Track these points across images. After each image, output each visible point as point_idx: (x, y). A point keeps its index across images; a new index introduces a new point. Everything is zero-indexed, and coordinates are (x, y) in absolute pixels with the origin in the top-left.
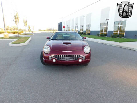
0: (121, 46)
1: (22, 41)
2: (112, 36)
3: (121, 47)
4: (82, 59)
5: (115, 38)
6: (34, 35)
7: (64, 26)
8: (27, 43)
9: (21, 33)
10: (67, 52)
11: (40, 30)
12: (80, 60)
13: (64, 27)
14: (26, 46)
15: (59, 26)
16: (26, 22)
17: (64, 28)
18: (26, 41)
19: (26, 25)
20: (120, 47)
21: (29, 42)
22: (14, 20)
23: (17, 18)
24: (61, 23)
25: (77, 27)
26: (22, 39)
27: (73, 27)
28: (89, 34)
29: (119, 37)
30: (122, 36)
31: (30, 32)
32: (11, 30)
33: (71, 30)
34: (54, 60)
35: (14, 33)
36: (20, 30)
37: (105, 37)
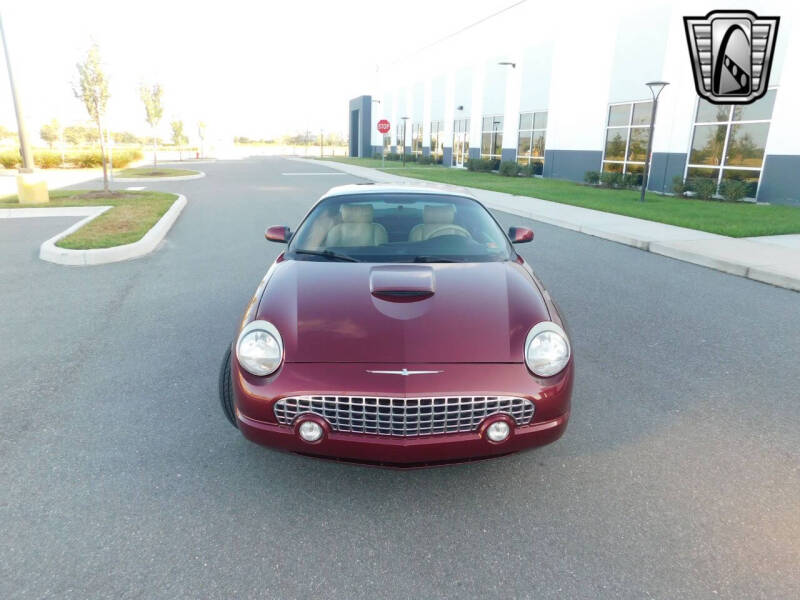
0: (748, 270)
1: (127, 225)
2: (681, 190)
3: (746, 275)
4: (512, 426)
5: (699, 197)
6: (203, 174)
7: (384, 122)
8: (152, 239)
9: (126, 161)
10: (405, 372)
11: (243, 141)
12: (498, 432)
13: (384, 127)
14: (145, 259)
15: (354, 115)
16: (156, 95)
17: (384, 131)
18: (153, 225)
19: (158, 114)
20: (742, 273)
21: (169, 235)
22: (80, 93)
23: (98, 80)
24: (367, 101)
25: (462, 125)
26: (126, 213)
27: (437, 126)
28: (537, 168)
29: (722, 192)
30: (741, 187)
31: (186, 156)
32: (71, 140)
33: (426, 144)
34: (311, 432)
35: (88, 163)
36: (128, 139)
37: (638, 195)
